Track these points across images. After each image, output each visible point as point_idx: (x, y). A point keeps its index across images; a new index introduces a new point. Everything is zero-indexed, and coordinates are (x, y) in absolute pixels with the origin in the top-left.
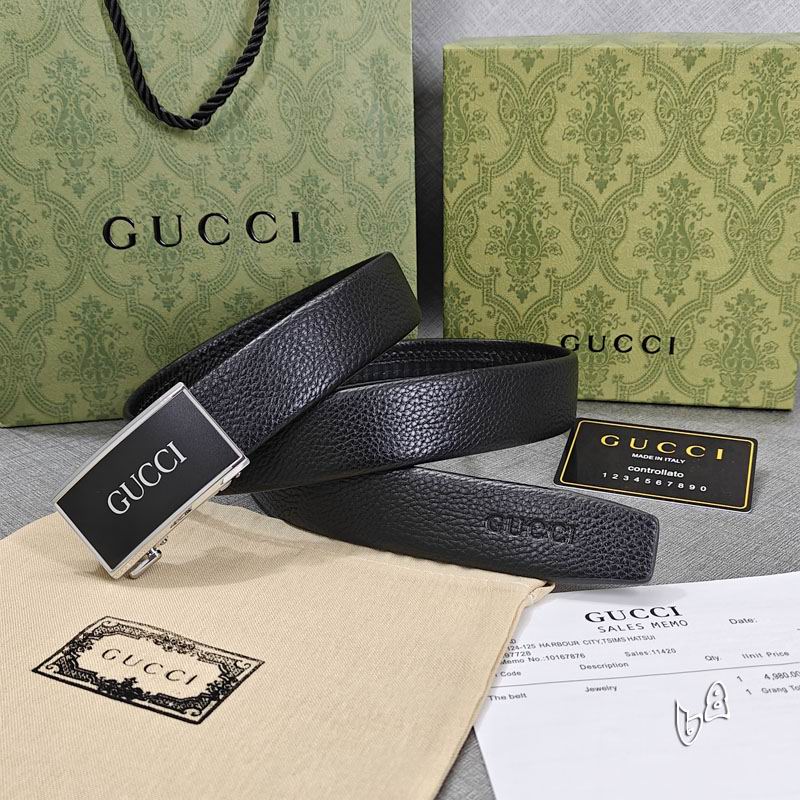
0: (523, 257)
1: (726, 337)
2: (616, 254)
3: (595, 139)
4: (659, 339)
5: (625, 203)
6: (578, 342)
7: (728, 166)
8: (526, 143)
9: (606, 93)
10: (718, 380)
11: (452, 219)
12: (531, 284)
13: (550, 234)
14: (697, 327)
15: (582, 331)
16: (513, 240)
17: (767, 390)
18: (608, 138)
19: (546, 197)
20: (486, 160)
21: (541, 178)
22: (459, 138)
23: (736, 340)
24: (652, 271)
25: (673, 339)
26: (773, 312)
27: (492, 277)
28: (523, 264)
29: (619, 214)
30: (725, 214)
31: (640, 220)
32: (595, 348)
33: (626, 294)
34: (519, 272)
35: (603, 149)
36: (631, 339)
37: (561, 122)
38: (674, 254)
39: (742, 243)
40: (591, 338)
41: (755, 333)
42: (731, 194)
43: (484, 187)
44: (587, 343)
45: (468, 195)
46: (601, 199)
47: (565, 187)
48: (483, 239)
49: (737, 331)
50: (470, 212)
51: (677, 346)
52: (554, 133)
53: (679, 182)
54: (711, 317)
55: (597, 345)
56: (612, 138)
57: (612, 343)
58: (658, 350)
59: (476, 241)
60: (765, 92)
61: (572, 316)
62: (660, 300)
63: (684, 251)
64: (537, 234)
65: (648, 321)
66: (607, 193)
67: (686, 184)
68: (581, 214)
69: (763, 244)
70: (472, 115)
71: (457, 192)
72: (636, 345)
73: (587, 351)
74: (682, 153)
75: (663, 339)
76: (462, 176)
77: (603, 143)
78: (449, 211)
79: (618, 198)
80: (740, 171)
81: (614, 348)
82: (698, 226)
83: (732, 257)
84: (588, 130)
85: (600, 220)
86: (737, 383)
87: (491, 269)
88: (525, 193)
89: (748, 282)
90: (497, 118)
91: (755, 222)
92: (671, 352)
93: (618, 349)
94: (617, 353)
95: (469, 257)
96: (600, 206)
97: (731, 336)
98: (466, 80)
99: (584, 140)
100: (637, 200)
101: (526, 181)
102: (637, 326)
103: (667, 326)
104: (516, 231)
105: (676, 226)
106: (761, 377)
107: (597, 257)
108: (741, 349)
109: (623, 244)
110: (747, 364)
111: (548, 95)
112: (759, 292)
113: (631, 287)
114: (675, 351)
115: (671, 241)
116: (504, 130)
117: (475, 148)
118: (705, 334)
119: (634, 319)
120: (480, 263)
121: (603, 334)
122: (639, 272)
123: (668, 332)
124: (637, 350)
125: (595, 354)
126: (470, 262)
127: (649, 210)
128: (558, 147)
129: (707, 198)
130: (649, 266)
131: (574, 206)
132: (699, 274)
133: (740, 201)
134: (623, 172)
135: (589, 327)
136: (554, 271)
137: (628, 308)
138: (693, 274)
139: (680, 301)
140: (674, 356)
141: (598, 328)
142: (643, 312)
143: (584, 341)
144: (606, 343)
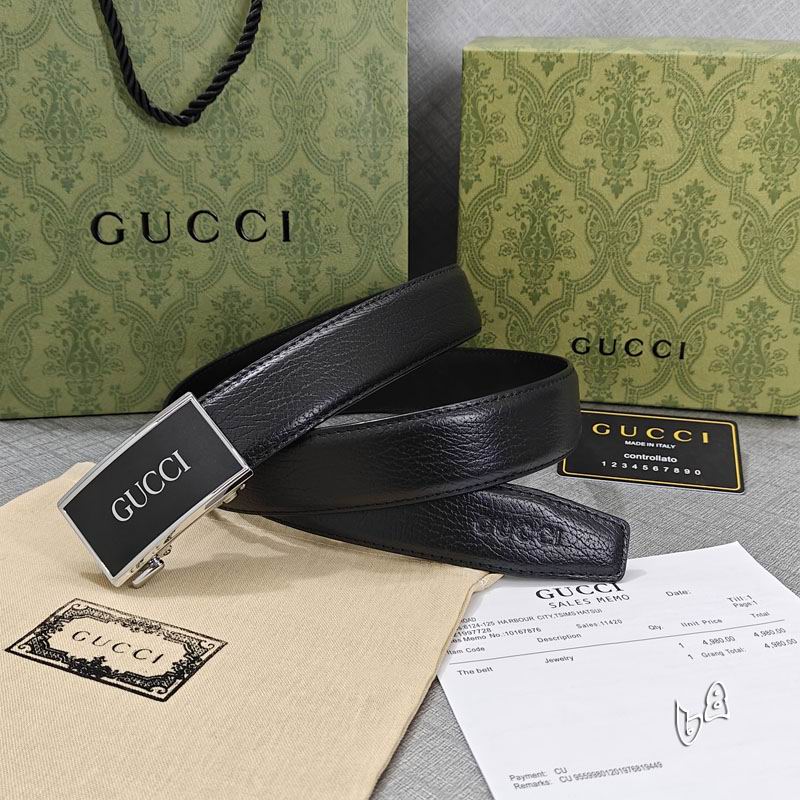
0: (537, 259)
1: (737, 344)
2: (629, 259)
3: (613, 144)
4: (670, 344)
5: (640, 208)
6: (589, 345)
7: (744, 174)
8: (543, 146)
9: (625, 99)
10: (726, 386)
11: (467, 220)
12: (544, 287)
13: (565, 237)
14: (708, 333)
15: (594, 334)
16: (528, 241)
17: (776, 397)
18: (625, 144)
19: (562, 200)
20: (503, 162)
21: (557, 181)
22: (476, 139)
23: (746, 347)
24: (664, 277)
25: (683, 344)
26: (783, 320)
27: (505, 279)
28: (536, 266)
29: (634, 219)
30: (739, 222)
31: (654, 227)
32: (606, 351)
33: (639, 298)
34: (533, 274)
35: (620, 155)
36: (642, 343)
37: (579, 128)
38: (687, 260)
39: (755, 251)
40: (602, 341)
41: (765, 340)
42: (746, 202)
43: (500, 188)
44: (598, 346)
45: (484, 197)
46: (616, 205)
47: (581, 192)
48: (497, 241)
49: (748, 338)
50: (484, 214)
51: (688, 352)
52: (572, 138)
53: (696, 189)
54: (722, 324)
55: (608, 348)
56: (629, 144)
57: (623, 347)
58: (668, 355)
59: (490, 242)
60: (784, 103)
61: (584, 319)
62: (672, 306)
63: (697, 258)
64: (552, 237)
65: (659, 325)
66: (622, 198)
67: (701, 191)
68: (596, 218)
69: (776, 252)
70: (489, 118)
71: (473, 193)
72: (646, 349)
73: (597, 354)
74: (698, 161)
75: (674, 344)
76: (478, 178)
77: (621, 148)
78: (464, 212)
79: (633, 203)
80: (756, 179)
81: (624, 352)
82: (712, 233)
83: (745, 264)
84: (606, 135)
85: (614, 225)
86: (745, 389)
87: (505, 270)
88: (541, 195)
89: (760, 290)
90: (516, 121)
91: (769, 231)
92: (682, 357)
93: (628, 353)
94: (628, 356)
95: (483, 258)
96: (615, 211)
97: (742, 343)
98: (485, 82)
99: (601, 145)
100: (652, 206)
101: (541, 184)
102: (648, 330)
103: (679, 331)
104: (531, 233)
105: (690, 233)
106: (770, 383)
107: (611, 262)
108: (750, 356)
109: (637, 249)
110: (757, 370)
111: (566, 99)
112: (770, 299)
113: (644, 291)
114: (686, 356)
115: (685, 247)
116: (521, 133)
117: (491, 151)
118: (715, 340)
119: (646, 323)
120: (494, 264)
121: (614, 338)
122: (652, 277)
123: (679, 337)
124: (647, 355)
125: (605, 357)
126: (484, 263)
127: (664, 216)
128: (575, 152)
129: (723, 206)
130: (662, 271)
131: (589, 210)
132: (711, 280)
133: (754, 209)
134: (639, 178)
135: (600, 331)
136: (567, 274)
137: (640, 312)
138: (705, 280)
139: (692, 306)
140: (684, 360)
141: (609, 331)
142: (654, 317)
143: (595, 344)
144: (617, 346)
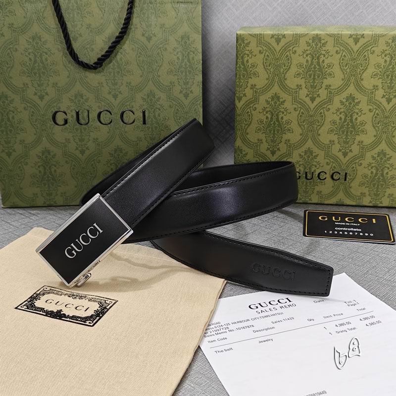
0: (274, 134)
2: (319, 132)
3: (310, 77)
4: (340, 174)
5: (324, 108)
6: (300, 175)
7: (374, 91)
8: (276, 79)
9: (316, 55)
10: (367, 193)
11: (239, 115)
12: (277, 147)
13: (287, 123)
14: (358, 168)
15: (302, 169)
16: (269, 125)
17: (391, 198)
18: (316, 77)
19: (286, 105)
20: (257, 87)
21: (283, 96)
22: (244, 76)
23: (376, 174)
24: (336, 141)
25: (346, 174)
27: (259, 144)
28: (274, 137)
30: (372, 114)
31: (331, 116)
32: (308, 178)
33: (324, 152)
34: (272, 141)
35: (314, 82)
36: (326, 173)
37: (294, 69)
38: (347, 133)
39: (380, 127)
41: (386, 171)
42: (375, 104)
43: (256, 100)
44: (304, 175)
45: (248, 104)
46: (312, 106)
47: (295, 100)
48: (255, 125)
49: (377, 170)
50: (249, 112)
51: (348, 177)
52: (290, 74)
53: (351, 98)
54: (365, 163)
55: (309, 176)
56: (318, 77)
57: (317, 175)
58: (339, 179)
59: (251, 126)
60: (393, 55)
61: (297, 162)
62: (340, 155)
63: (352, 131)
64: (281, 123)
65: (334, 164)
66: (315, 103)
67: (353, 99)
68: (302, 113)
69: (390, 128)
70: (250, 66)
71: (242, 102)
72: (328, 176)
74: (352, 84)
75: (341, 174)
76: (245, 95)
77: (314, 79)
78: (238, 112)
79: (321, 105)
80: (380, 93)
81: (317, 178)
82: (359, 119)
83: (375, 134)
84: (307, 73)
85: (311, 116)
86: (377, 195)
87: (258, 140)
88: (275, 103)
89: (383, 146)
90: (263, 66)
91: (387, 117)
92: (345, 180)
94: (319, 180)
95: (247, 134)
96: (312, 109)
97: (375, 172)
98: (248, 48)
99: (304, 78)
100: (329, 107)
101: (276, 97)
102: (329, 167)
103: (344, 167)
104: (271, 121)
105: (348, 119)
107: (310, 134)
108: (379, 178)
109: (322, 128)
110: (382, 185)
111: (288, 55)
112: (388, 151)
113: (326, 148)
114: (347, 180)
115: (346, 126)
116: (266, 72)
117: (251, 81)
118: (362, 171)
119: (327, 164)
120: (253, 137)
121: (312, 171)
122: (330, 141)
123: (344, 170)
124: (329, 179)
125: (308, 181)
126: (248, 136)
127: (335, 112)
128: (292, 81)
129: (364, 106)
130: (335, 138)
131: (299, 109)
132: (359, 142)
133: (379, 107)
134: (323, 93)
135: (305, 168)
136: (289, 140)
137: (325, 158)
138: (356, 142)
139: (350, 155)
140: (347, 182)
141: (310, 168)
142: (332, 160)
143: (303, 174)
144: (314, 176)
